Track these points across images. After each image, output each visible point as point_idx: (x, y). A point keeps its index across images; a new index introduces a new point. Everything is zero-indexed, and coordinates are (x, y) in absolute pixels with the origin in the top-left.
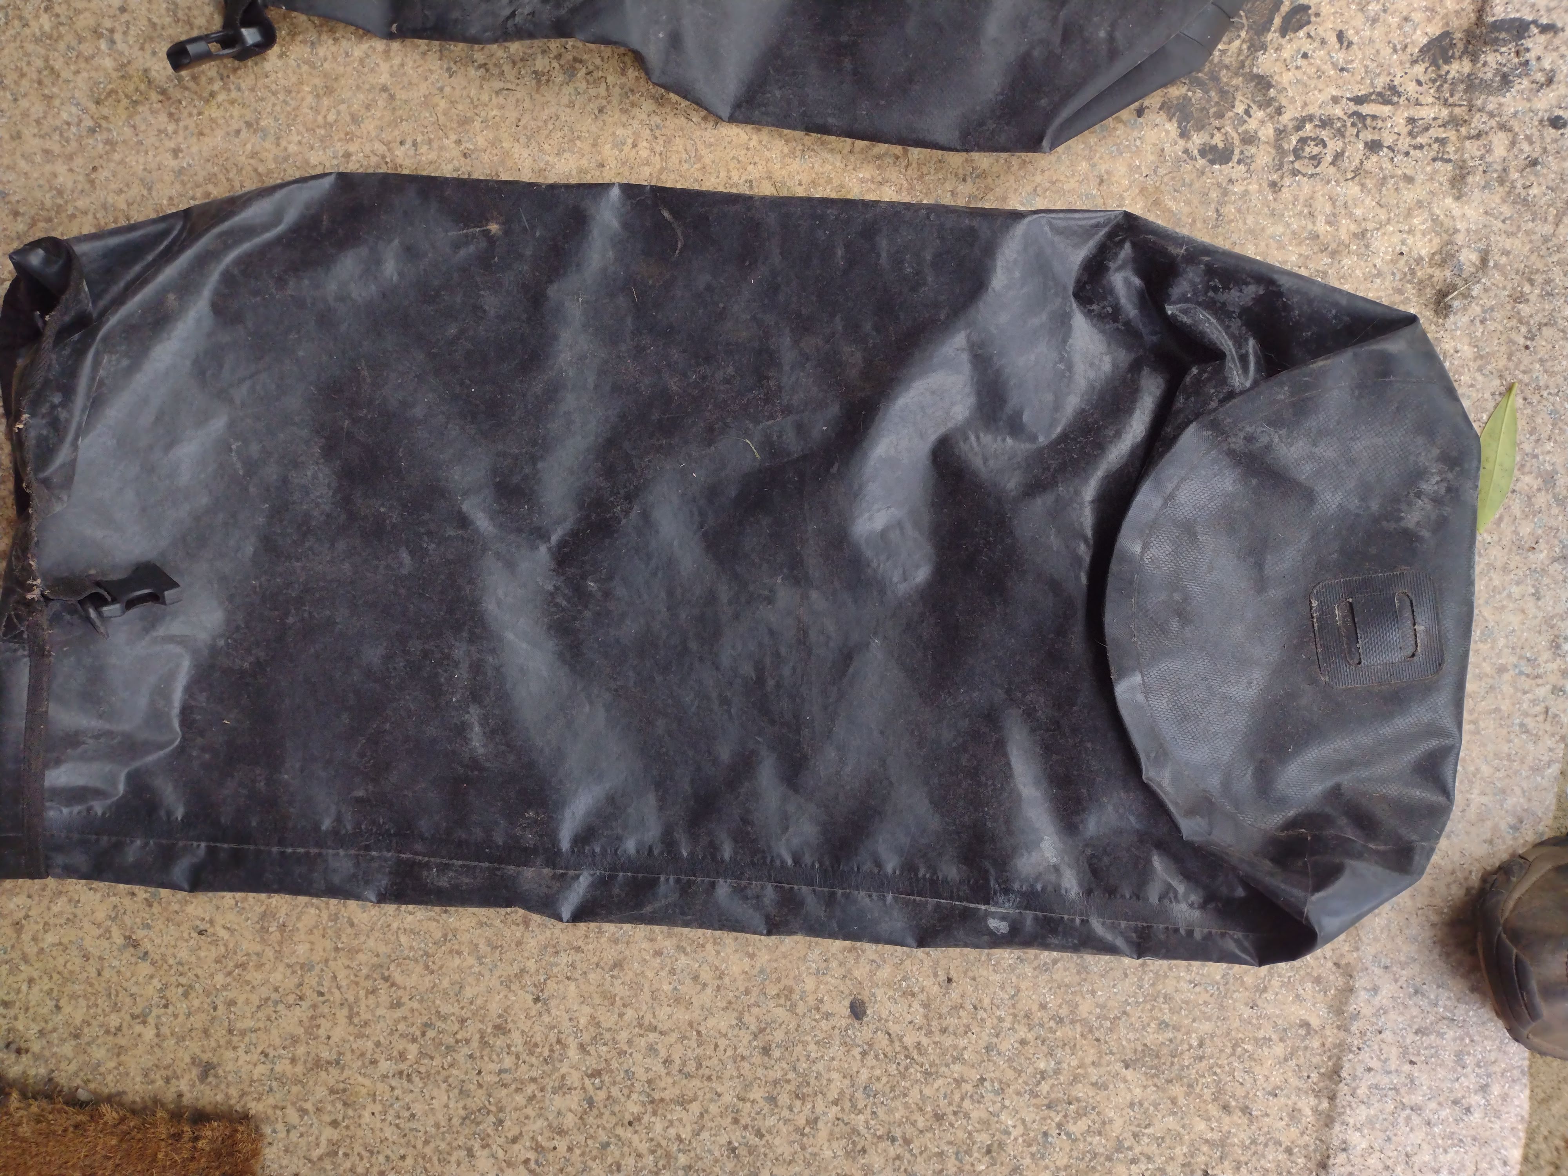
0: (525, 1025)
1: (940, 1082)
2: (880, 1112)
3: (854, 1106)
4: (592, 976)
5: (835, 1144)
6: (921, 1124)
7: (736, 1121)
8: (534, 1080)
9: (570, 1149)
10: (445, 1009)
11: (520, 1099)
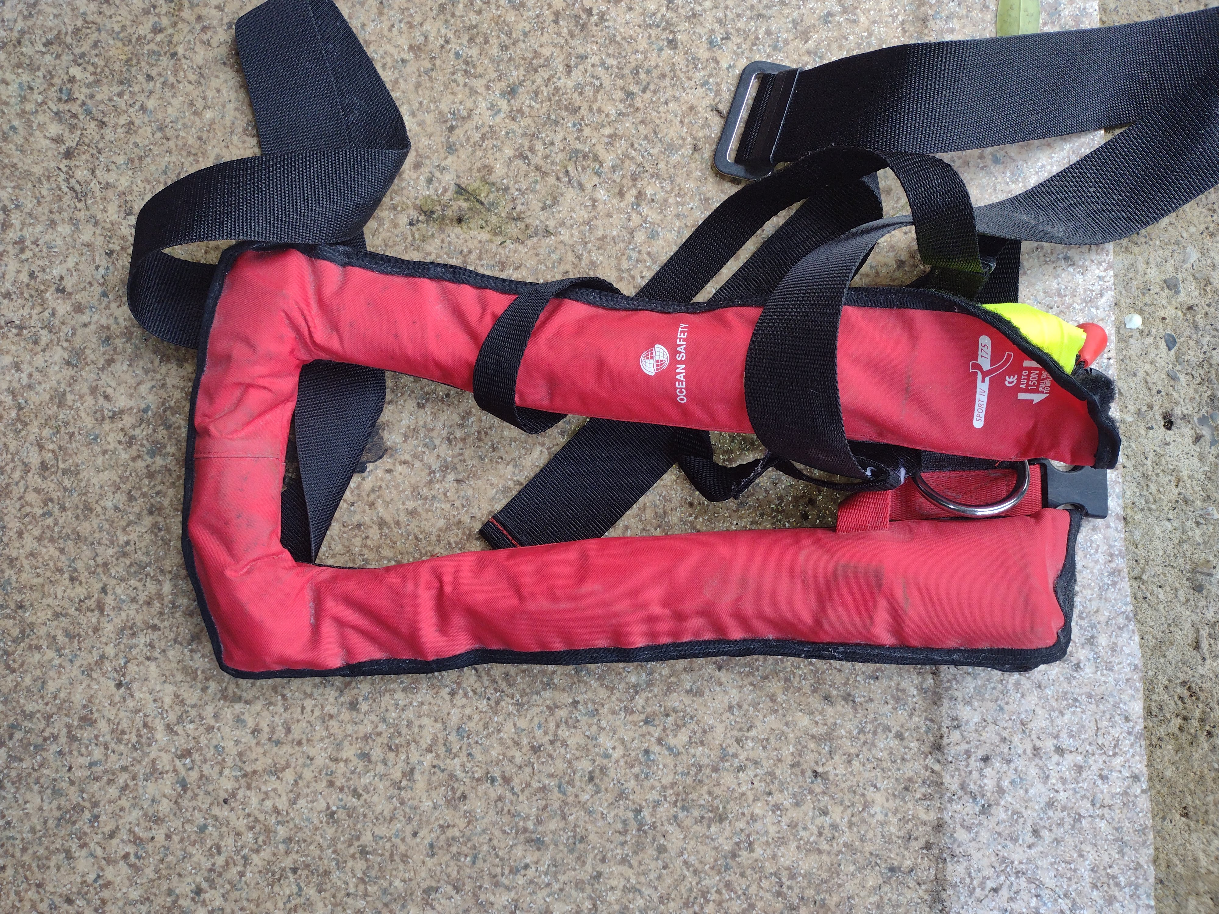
0: (110, 712)
1: (533, 711)
2: (477, 751)
3: (449, 750)
4: (171, 653)
5: (434, 794)
6: (518, 760)
7: (331, 784)
8: (124, 769)
9: (168, 837)
10: (30, 707)
11: (113, 791)
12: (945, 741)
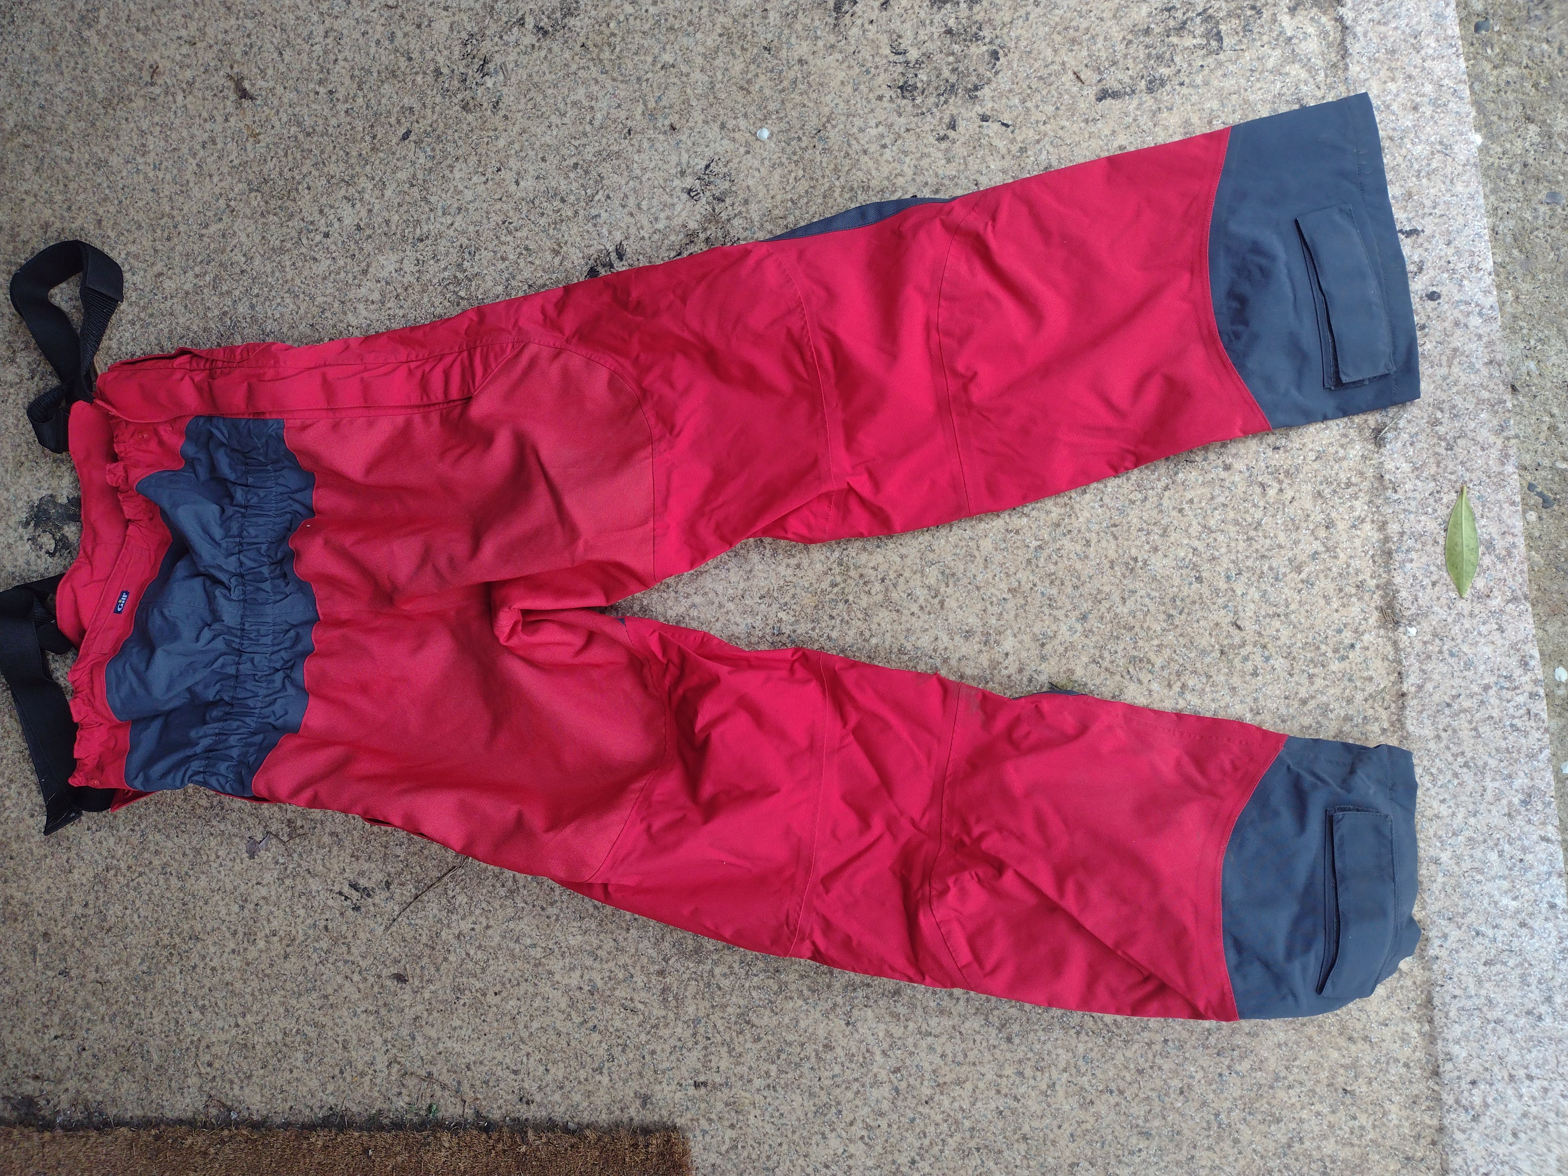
0: (843, 1042)
1: (1136, 1046)
2: (1098, 1072)
3: (1078, 1071)
4: (881, 1003)
5: (1070, 1100)
6: (1128, 1079)
7: (998, 1092)
8: (856, 1080)
9: (889, 1126)
10: (790, 1038)
11: (850, 1095)
12: (1441, 1069)
